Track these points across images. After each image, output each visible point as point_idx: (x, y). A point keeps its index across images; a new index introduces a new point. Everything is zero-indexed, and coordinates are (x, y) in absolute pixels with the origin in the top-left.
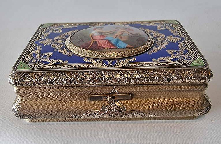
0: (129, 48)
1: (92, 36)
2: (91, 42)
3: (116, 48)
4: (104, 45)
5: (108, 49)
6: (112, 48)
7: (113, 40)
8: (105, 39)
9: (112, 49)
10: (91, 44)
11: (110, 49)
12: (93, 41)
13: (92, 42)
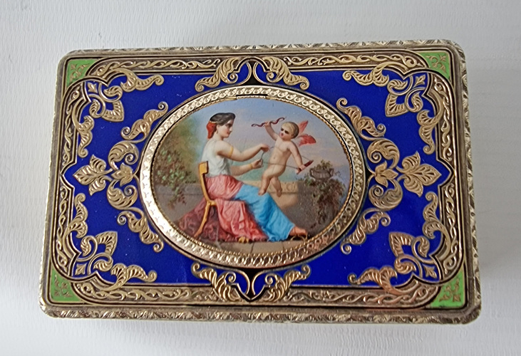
0: (298, 238)
1: (204, 175)
2: (204, 209)
3: (266, 240)
4: (237, 227)
5: (245, 242)
6: (255, 241)
7: (258, 201)
8: (238, 199)
9: (256, 244)
10: (205, 220)
11: (251, 241)
12: (208, 204)
13: (207, 209)
